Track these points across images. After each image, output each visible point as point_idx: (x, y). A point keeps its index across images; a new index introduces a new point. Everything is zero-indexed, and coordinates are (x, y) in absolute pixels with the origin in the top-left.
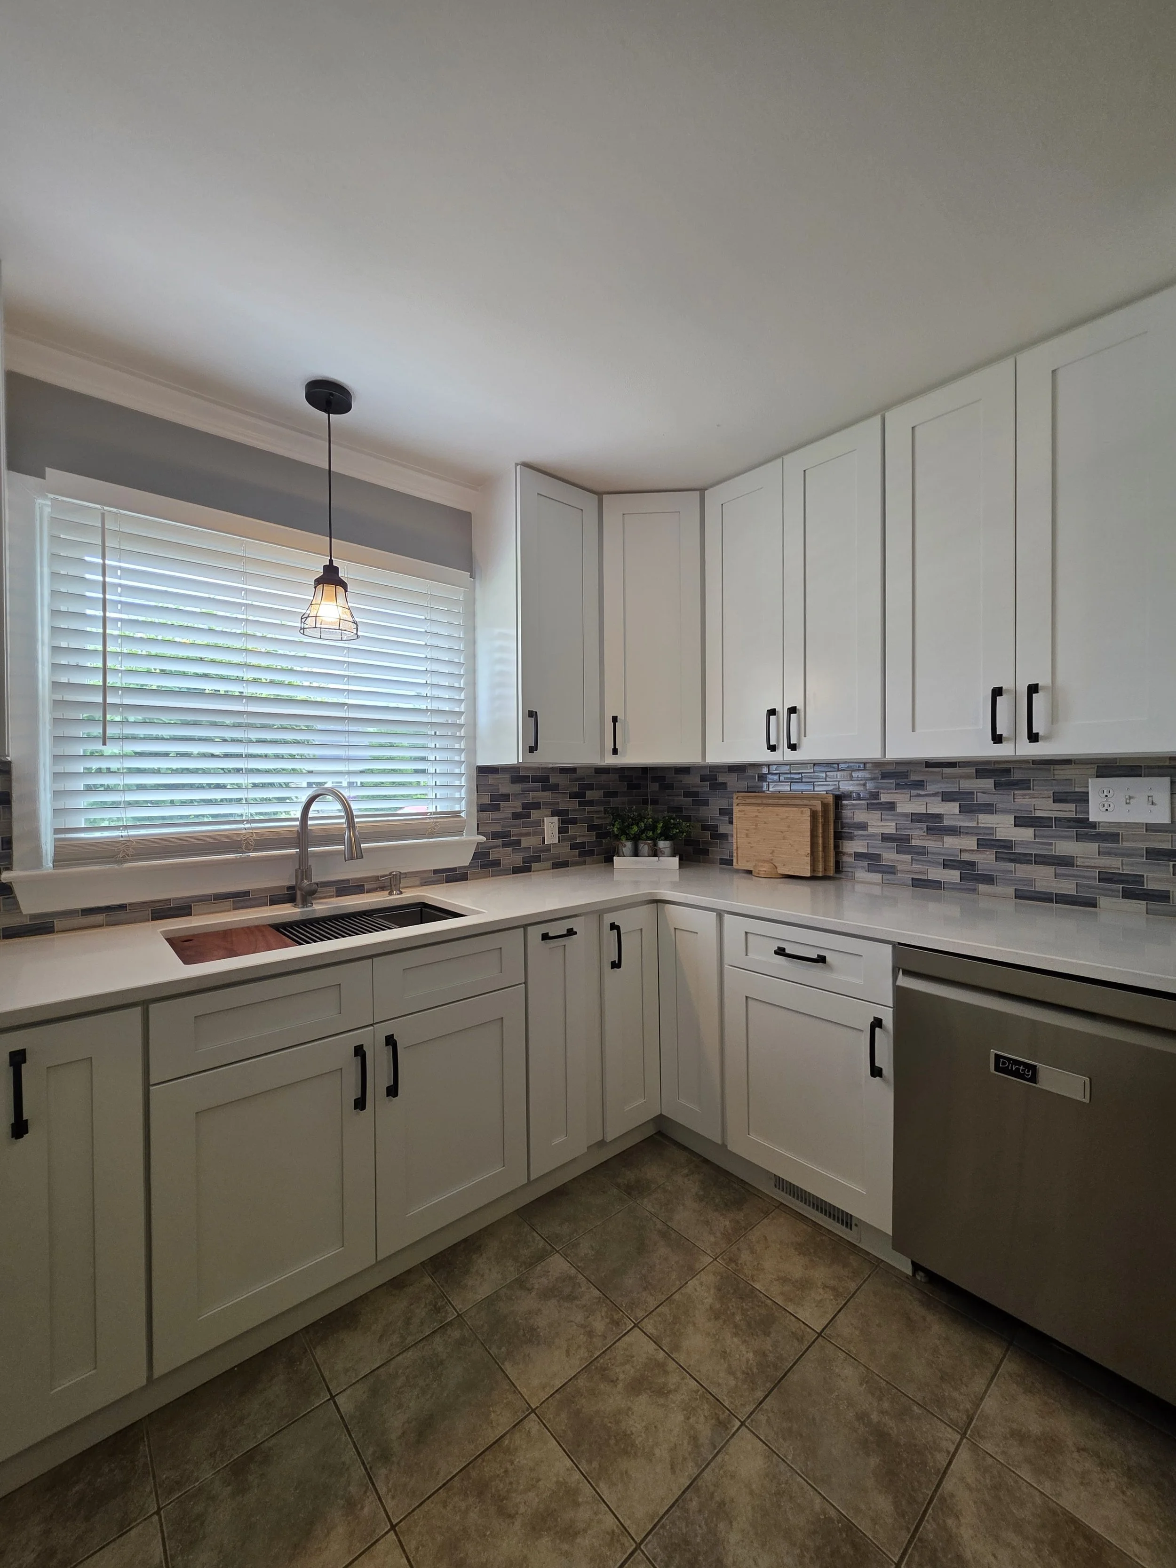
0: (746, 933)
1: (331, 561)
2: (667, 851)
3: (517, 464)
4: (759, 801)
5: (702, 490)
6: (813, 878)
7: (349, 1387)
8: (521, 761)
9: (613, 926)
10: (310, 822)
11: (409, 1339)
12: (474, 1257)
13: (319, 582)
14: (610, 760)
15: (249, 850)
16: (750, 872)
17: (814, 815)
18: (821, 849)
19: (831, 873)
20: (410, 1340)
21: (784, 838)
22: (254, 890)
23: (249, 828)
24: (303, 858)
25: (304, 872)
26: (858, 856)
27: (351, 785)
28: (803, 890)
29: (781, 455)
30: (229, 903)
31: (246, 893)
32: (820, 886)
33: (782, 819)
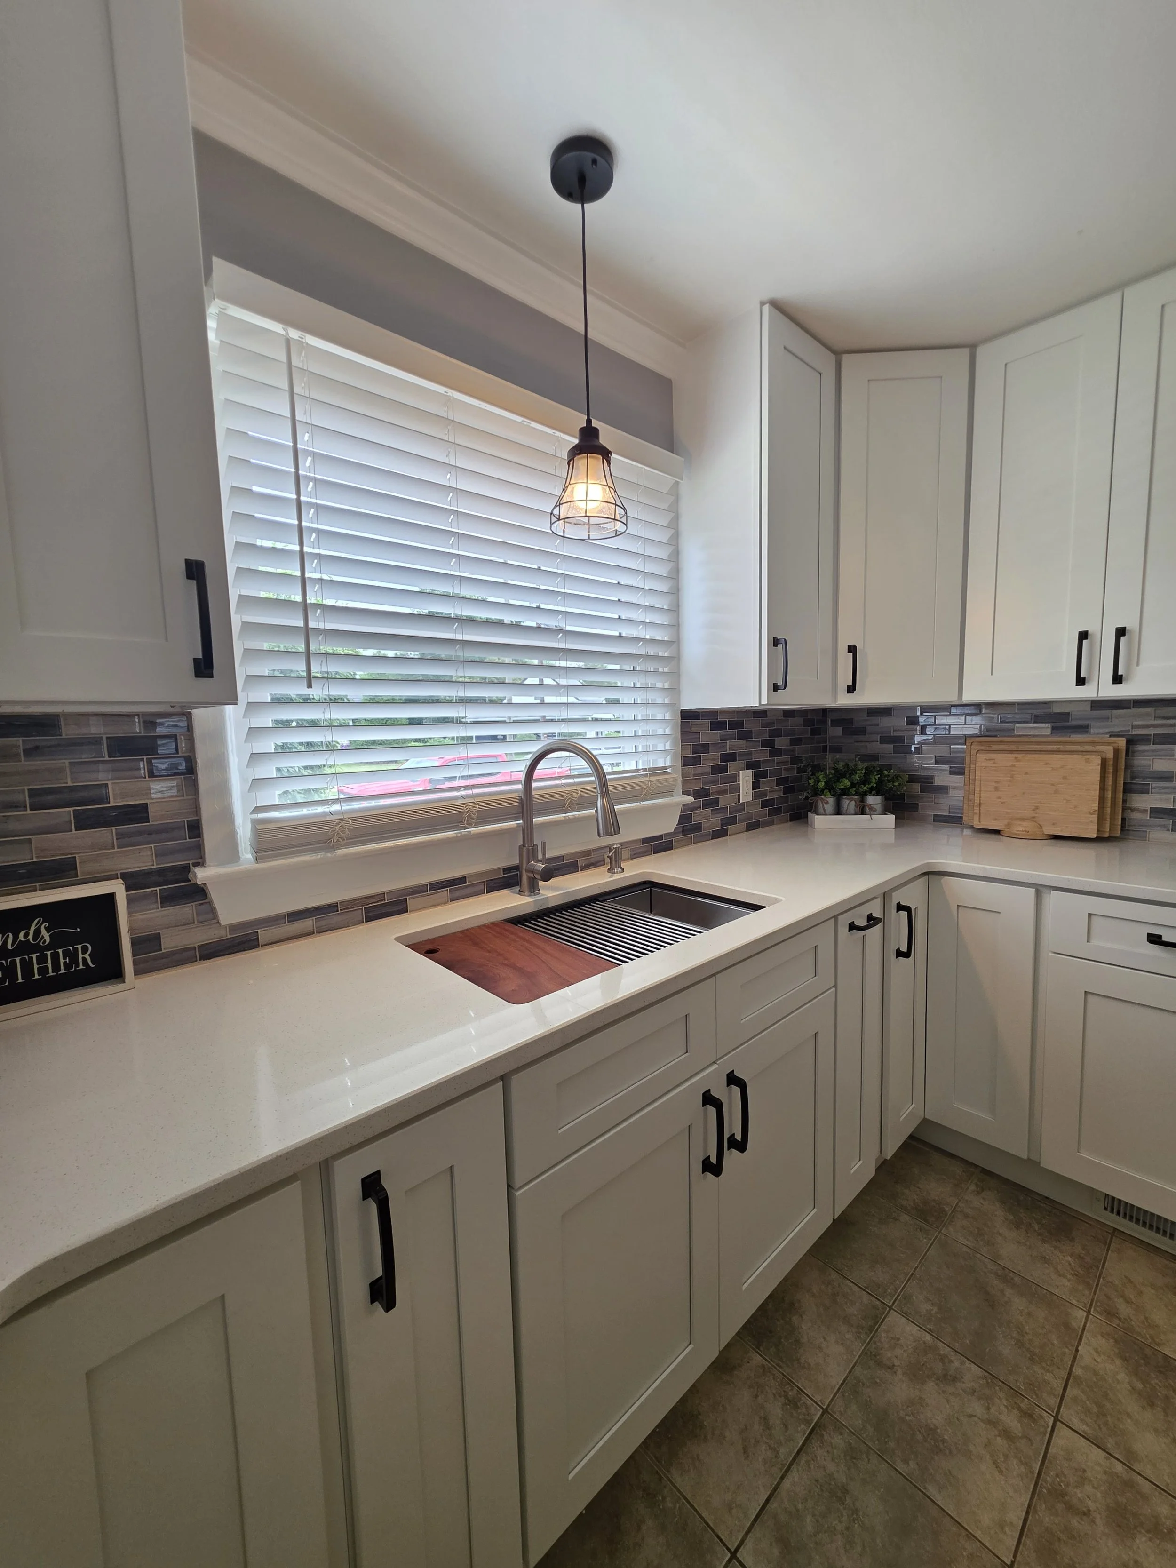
0: (1090, 915)
1: (589, 421)
2: (879, 808)
3: (762, 304)
4: (1013, 747)
5: (973, 347)
6: (1099, 839)
7: (747, 1533)
8: (764, 701)
9: (900, 907)
10: (535, 785)
11: (782, 1451)
12: (795, 1319)
13: (576, 451)
14: (845, 701)
15: (470, 825)
16: (997, 832)
17: (1104, 763)
18: (1109, 804)
19: (1118, 833)
20: (785, 1453)
21: (1056, 792)
22: (471, 876)
23: (468, 796)
24: (528, 830)
25: (529, 850)
26: (1156, 812)
27: (598, 737)
28: (1088, 853)
29: (1121, 286)
30: (444, 893)
31: (462, 880)
32: (1104, 850)
33: (1053, 769)
